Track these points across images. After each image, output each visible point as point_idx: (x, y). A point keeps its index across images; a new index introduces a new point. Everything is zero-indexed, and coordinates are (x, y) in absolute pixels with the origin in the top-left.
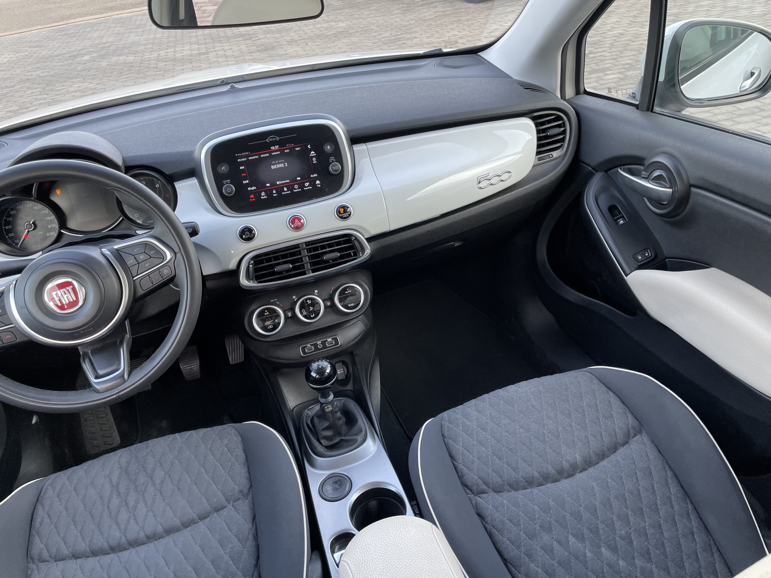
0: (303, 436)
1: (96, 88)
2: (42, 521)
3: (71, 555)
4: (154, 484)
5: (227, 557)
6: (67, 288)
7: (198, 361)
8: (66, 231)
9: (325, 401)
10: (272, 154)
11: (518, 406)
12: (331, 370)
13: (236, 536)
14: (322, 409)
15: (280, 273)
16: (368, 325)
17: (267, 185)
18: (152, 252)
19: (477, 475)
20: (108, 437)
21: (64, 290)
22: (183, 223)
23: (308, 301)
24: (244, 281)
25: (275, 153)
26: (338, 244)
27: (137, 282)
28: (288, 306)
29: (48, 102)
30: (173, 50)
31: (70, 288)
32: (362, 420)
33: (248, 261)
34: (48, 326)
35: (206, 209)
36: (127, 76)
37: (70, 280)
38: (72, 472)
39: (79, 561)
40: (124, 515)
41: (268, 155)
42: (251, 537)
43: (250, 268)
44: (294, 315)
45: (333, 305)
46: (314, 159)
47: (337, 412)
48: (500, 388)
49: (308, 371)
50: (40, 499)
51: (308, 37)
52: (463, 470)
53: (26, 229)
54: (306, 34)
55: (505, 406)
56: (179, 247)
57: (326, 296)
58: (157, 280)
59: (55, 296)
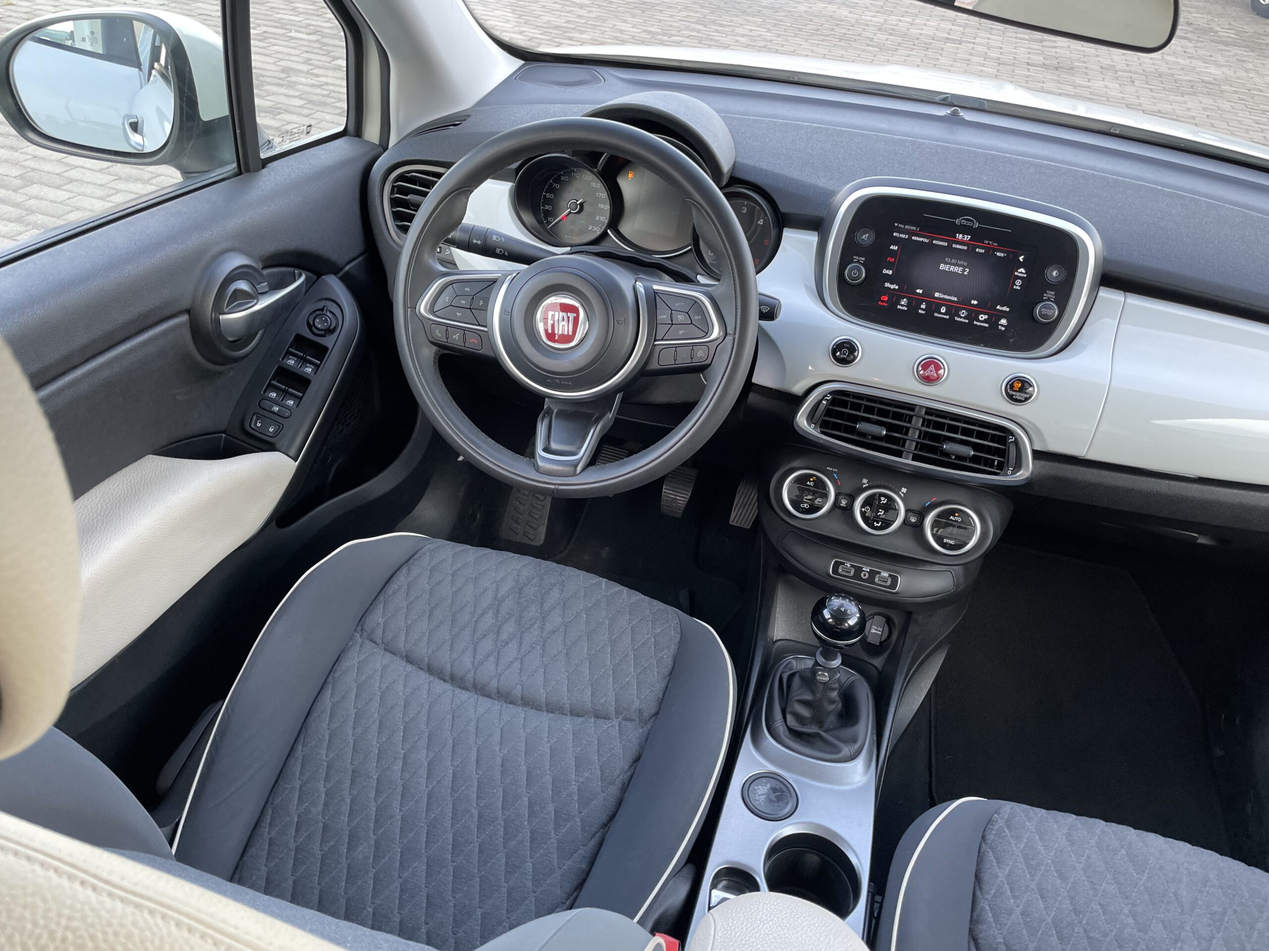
0: (766, 688)
1: (771, 41)
2: (398, 590)
3: (404, 654)
4: (542, 628)
5: (574, 788)
6: (569, 314)
7: (689, 494)
8: (613, 234)
9: (824, 663)
10: (954, 246)
11: (1149, 878)
12: (856, 624)
13: (601, 767)
14: (814, 672)
15: (863, 435)
16: (962, 587)
17: (918, 291)
18: (696, 318)
19: (1004, 938)
20: (532, 527)
21: (564, 314)
22: (760, 294)
23: (882, 499)
24: (802, 420)
25: (958, 246)
26: (981, 436)
27: (658, 349)
28: (847, 489)
29: (701, 37)
30: (909, 20)
31: (572, 316)
32: (865, 725)
33: (824, 394)
34: (523, 352)
35: (807, 288)
36: (824, 38)
37: (577, 304)
38: (461, 551)
39: (410, 668)
40: (487, 645)
41: (946, 244)
42: (618, 783)
43: (821, 405)
44: (849, 509)
45: (920, 526)
46: (1018, 282)
47: (834, 689)
48: (1135, 828)
49: (821, 605)
50: (411, 561)
51: (1141, 71)
52: (983, 913)
53: (568, 208)
54: (1140, 64)
55: (1125, 862)
56: (736, 327)
57: (916, 506)
58: (684, 360)
59: (550, 317)
